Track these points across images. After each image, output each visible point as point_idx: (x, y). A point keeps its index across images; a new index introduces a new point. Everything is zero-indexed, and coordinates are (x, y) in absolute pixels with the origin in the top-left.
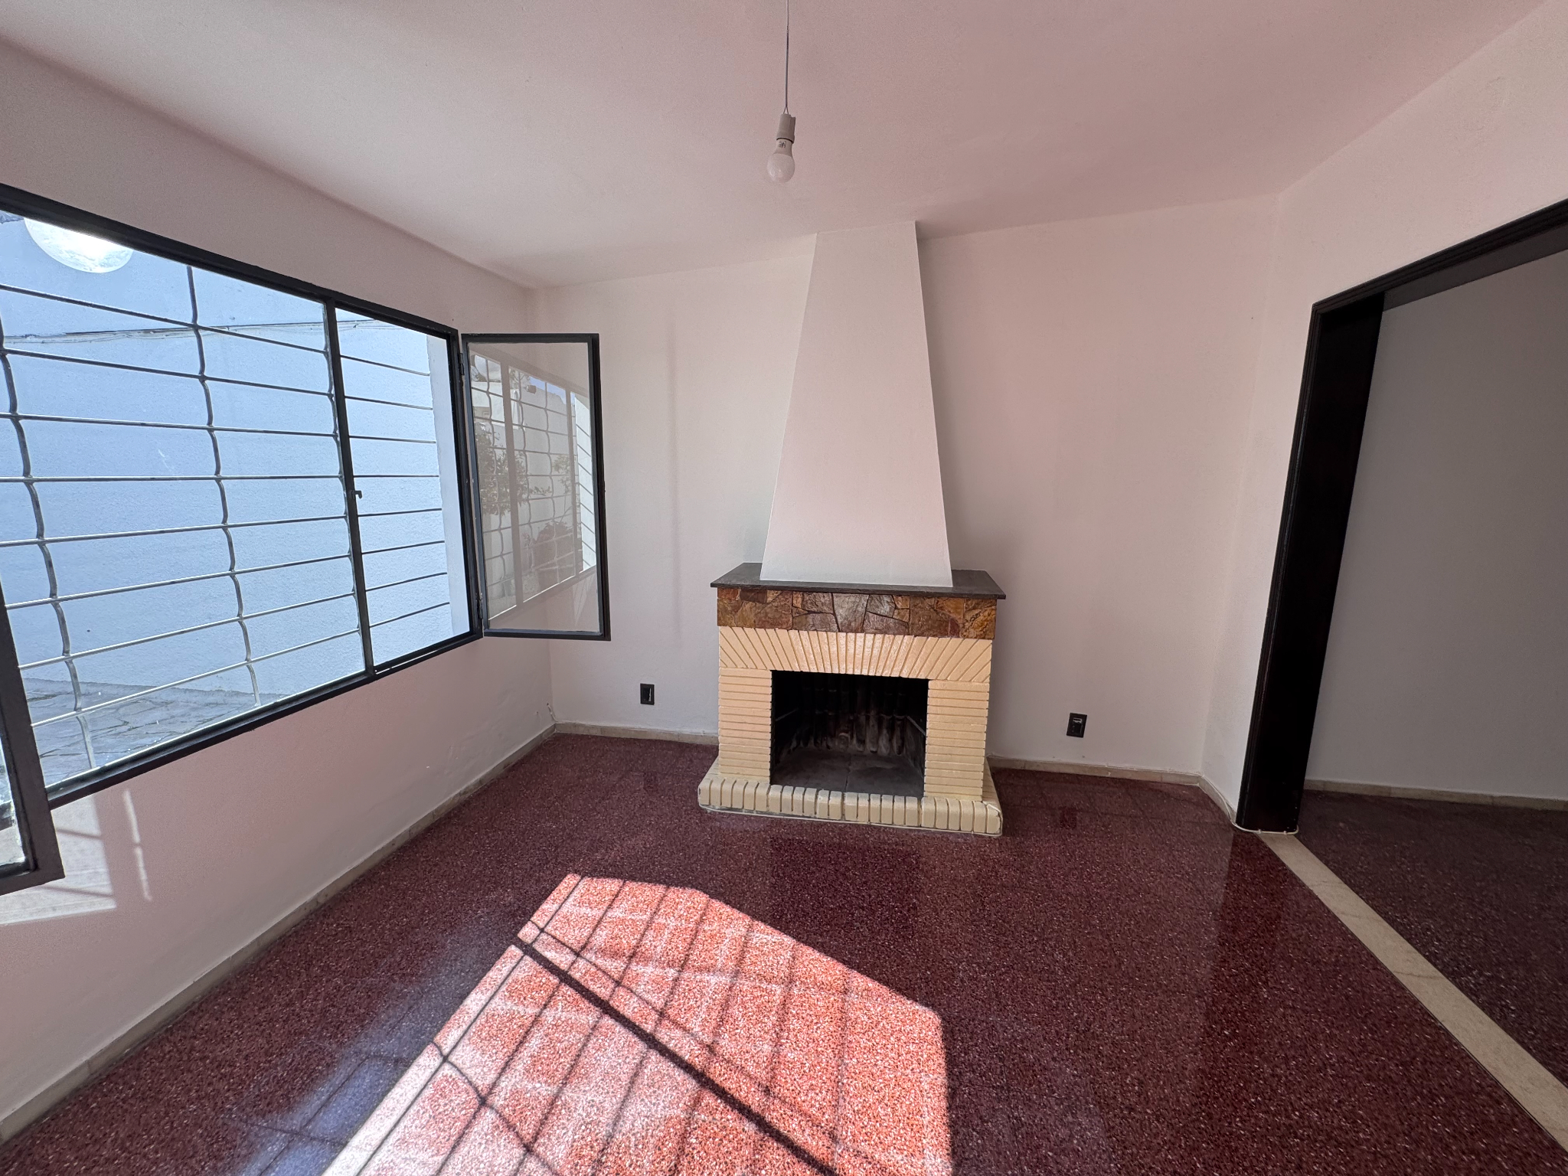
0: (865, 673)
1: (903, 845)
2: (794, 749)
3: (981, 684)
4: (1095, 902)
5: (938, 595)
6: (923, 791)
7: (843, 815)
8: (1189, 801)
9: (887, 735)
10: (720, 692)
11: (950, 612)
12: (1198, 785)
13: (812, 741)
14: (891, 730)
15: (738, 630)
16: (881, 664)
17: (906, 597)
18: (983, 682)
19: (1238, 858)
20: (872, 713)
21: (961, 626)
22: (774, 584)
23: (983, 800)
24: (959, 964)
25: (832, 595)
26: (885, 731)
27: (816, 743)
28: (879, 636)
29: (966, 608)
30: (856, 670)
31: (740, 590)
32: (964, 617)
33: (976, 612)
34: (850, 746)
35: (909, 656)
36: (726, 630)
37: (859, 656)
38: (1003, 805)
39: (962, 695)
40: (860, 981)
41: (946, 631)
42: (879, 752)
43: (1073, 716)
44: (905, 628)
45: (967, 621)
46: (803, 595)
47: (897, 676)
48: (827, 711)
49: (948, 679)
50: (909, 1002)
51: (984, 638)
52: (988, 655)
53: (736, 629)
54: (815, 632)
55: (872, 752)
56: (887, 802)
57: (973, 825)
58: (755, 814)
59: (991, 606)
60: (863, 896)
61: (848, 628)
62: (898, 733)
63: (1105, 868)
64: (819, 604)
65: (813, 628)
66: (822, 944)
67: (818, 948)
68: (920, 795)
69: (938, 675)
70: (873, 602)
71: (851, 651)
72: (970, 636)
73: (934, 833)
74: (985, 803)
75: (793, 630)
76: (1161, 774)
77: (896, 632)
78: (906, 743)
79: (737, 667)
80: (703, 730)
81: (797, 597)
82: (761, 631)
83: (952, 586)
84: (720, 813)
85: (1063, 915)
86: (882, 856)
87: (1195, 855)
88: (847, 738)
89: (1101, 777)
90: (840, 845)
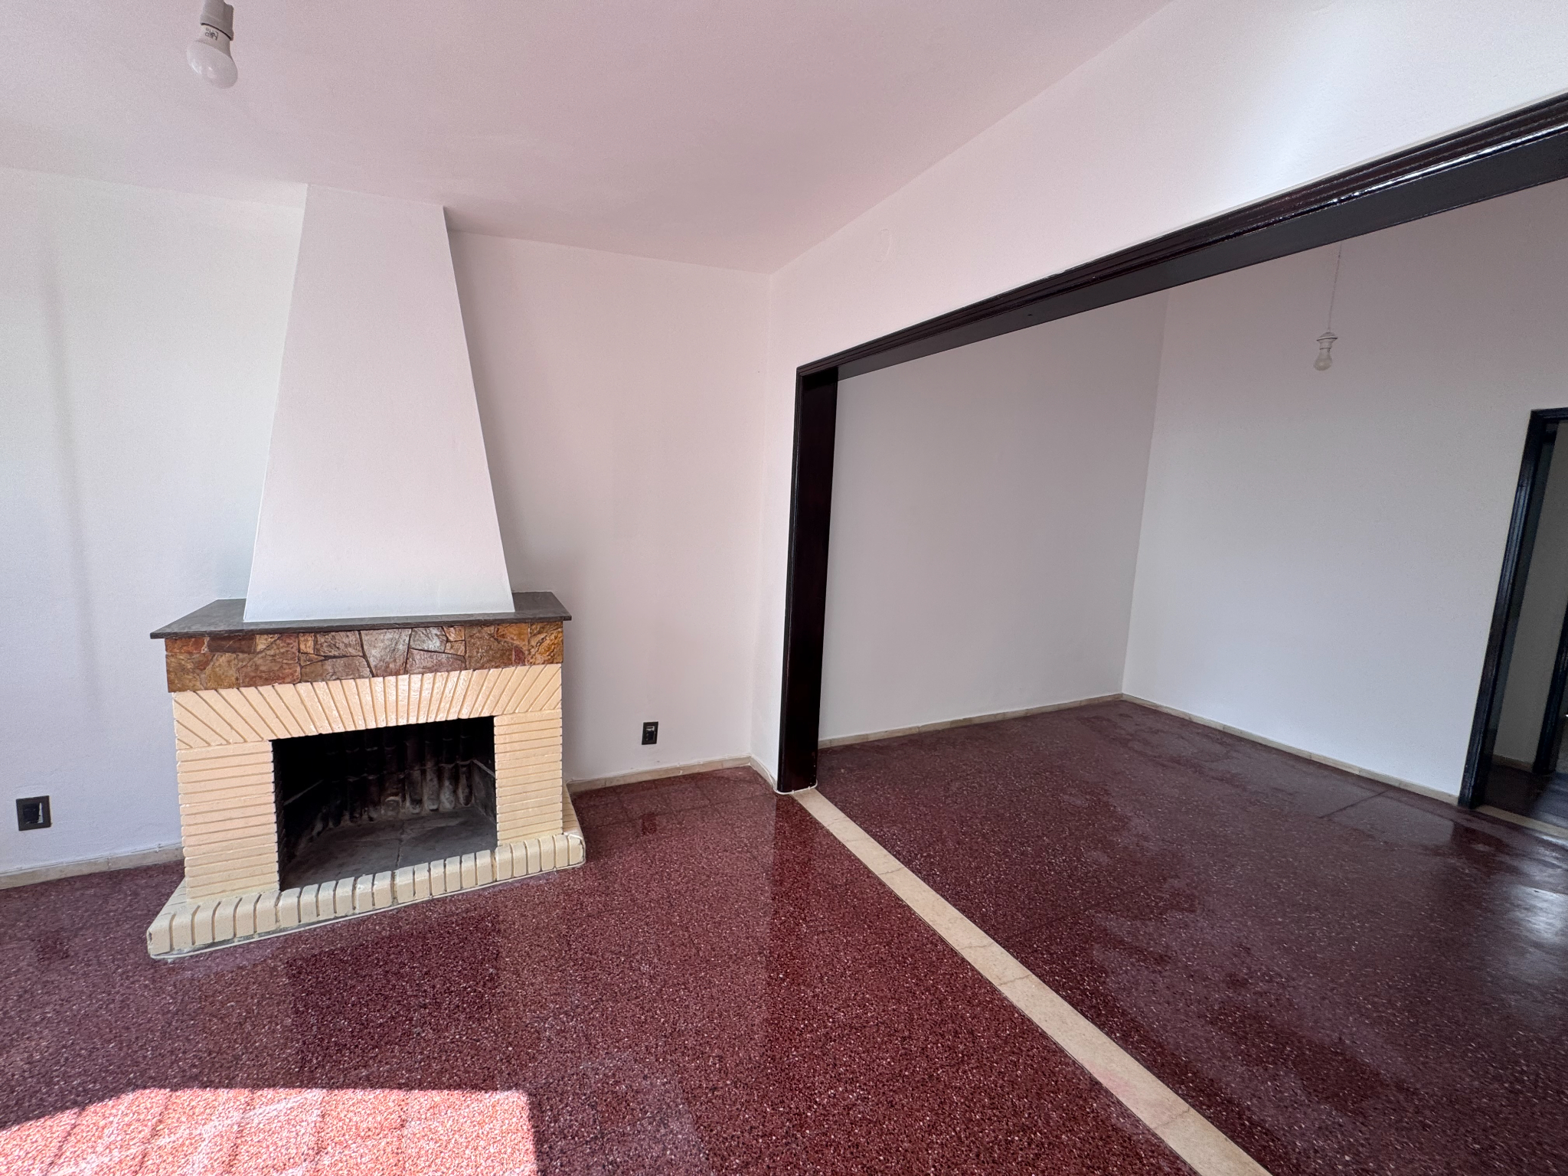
0: (413, 721)
1: (475, 909)
2: (319, 833)
3: (553, 711)
4: (675, 899)
5: (497, 622)
6: (497, 840)
7: (394, 898)
8: (744, 781)
9: (451, 787)
10: (180, 785)
11: (513, 639)
12: (749, 764)
13: (347, 817)
14: (455, 780)
15: (210, 695)
16: (434, 708)
17: (460, 628)
18: (554, 709)
19: (781, 819)
20: (429, 765)
21: (527, 653)
22: (267, 627)
23: (564, 831)
24: (545, 1023)
25: (360, 634)
26: (447, 783)
27: (352, 818)
28: (429, 676)
29: (531, 633)
30: (400, 720)
31: (207, 640)
32: (529, 643)
33: (542, 636)
34: (402, 811)
35: (469, 693)
36: (187, 697)
37: (403, 703)
38: (586, 831)
39: (534, 726)
40: (422, 1100)
41: (510, 660)
42: (441, 809)
43: (646, 725)
44: (462, 663)
45: (533, 647)
46: (315, 637)
47: (455, 718)
48: (365, 775)
49: (517, 711)
50: (487, 1095)
51: (552, 663)
52: (558, 680)
53: (203, 693)
54: (338, 681)
55: (432, 810)
56: (453, 865)
57: (555, 862)
58: (256, 939)
59: (557, 629)
60: (425, 991)
61: (385, 671)
62: (463, 781)
63: (681, 864)
64: (341, 646)
65: (334, 677)
66: (368, 1078)
67: (362, 1084)
68: (492, 846)
69: (505, 710)
70: (417, 637)
71: (392, 698)
72: (537, 662)
73: (512, 883)
74: (566, 834)
75: (304, 684)
76: (721, 762)
77: (450, 668)
78: (475, 791)
79: (209, 745)
80: (157, 843)
81: (307, 641)
82: (250, 692)
83: (514, 611)
84: (191, 956)
85: (647, 924)
86: (449, 933)
87: (750, 827)
88: (397, 802)
89: (674, 777)
90: (390, 938)
